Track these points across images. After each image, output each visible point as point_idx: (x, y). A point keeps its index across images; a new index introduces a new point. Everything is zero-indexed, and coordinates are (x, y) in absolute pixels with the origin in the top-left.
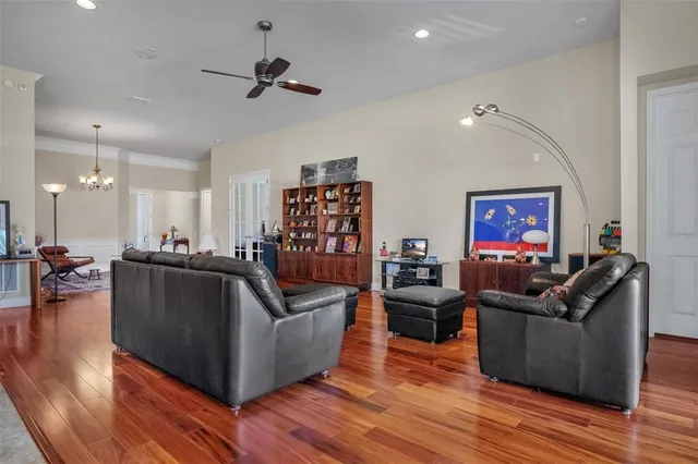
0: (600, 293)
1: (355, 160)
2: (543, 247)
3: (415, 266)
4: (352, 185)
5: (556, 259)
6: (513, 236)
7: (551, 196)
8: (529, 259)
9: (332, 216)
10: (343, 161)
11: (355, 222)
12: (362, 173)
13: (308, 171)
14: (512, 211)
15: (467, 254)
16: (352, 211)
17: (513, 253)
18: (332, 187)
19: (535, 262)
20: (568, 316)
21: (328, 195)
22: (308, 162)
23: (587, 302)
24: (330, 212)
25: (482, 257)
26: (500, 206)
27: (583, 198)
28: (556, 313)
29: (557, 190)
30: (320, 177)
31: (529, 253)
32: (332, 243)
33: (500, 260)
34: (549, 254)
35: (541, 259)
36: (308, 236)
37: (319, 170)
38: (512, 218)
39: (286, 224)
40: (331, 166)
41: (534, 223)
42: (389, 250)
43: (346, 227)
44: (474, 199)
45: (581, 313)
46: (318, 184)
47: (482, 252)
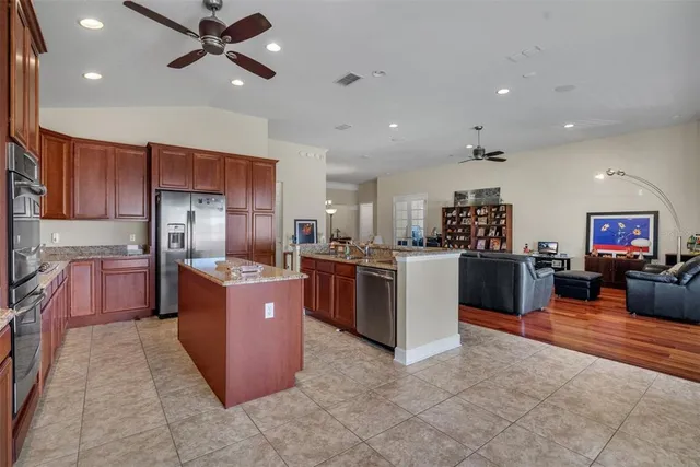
0: (695, 272)
1: (499, 189)
2: (646, 249)
3: (551, 260)
4: (498, 206)
5: (655, 256)
6: (623, 241)
7: (651, 217)
8: (636, 257)
9: (480, 226)
10: (489, 190)
11: (499, 229)
12: (505, 198)
13: (459, 196)
14: (622, 226)
15: (588, 252)
16: (498, 222)
17: (624, 252)
18: (480, 208)
19: (640, 258)
20: (678, 283)
21: (478, 212)
22: (459, 190)
23: (688, 277)
24: (480, 223)
25: (600, 255)
26: (614, 223)
27: (677, 221)
28: (672, 282)
29: (656, 214)
30: (471, 199)
31: (635, 253)
32: (481, 244)
33: (614, 256)
34: (651, 253)
35: (645, 256)
36: (462, 238)
37: (469, 195)
38: (622, 230)
39: (445, 230)
40: (479, 193)
41: (639, 234)
42: (530, 248)
43: (492, 233)
44: (592, 218)
45: (685, 281)
46: (468, 205)
47: (600, 251)
